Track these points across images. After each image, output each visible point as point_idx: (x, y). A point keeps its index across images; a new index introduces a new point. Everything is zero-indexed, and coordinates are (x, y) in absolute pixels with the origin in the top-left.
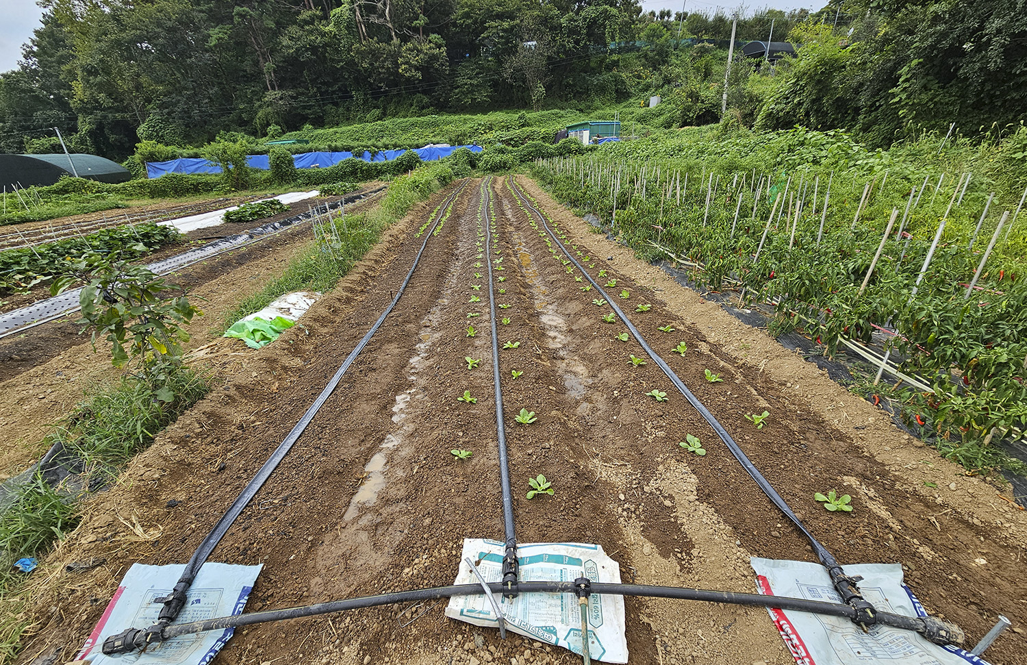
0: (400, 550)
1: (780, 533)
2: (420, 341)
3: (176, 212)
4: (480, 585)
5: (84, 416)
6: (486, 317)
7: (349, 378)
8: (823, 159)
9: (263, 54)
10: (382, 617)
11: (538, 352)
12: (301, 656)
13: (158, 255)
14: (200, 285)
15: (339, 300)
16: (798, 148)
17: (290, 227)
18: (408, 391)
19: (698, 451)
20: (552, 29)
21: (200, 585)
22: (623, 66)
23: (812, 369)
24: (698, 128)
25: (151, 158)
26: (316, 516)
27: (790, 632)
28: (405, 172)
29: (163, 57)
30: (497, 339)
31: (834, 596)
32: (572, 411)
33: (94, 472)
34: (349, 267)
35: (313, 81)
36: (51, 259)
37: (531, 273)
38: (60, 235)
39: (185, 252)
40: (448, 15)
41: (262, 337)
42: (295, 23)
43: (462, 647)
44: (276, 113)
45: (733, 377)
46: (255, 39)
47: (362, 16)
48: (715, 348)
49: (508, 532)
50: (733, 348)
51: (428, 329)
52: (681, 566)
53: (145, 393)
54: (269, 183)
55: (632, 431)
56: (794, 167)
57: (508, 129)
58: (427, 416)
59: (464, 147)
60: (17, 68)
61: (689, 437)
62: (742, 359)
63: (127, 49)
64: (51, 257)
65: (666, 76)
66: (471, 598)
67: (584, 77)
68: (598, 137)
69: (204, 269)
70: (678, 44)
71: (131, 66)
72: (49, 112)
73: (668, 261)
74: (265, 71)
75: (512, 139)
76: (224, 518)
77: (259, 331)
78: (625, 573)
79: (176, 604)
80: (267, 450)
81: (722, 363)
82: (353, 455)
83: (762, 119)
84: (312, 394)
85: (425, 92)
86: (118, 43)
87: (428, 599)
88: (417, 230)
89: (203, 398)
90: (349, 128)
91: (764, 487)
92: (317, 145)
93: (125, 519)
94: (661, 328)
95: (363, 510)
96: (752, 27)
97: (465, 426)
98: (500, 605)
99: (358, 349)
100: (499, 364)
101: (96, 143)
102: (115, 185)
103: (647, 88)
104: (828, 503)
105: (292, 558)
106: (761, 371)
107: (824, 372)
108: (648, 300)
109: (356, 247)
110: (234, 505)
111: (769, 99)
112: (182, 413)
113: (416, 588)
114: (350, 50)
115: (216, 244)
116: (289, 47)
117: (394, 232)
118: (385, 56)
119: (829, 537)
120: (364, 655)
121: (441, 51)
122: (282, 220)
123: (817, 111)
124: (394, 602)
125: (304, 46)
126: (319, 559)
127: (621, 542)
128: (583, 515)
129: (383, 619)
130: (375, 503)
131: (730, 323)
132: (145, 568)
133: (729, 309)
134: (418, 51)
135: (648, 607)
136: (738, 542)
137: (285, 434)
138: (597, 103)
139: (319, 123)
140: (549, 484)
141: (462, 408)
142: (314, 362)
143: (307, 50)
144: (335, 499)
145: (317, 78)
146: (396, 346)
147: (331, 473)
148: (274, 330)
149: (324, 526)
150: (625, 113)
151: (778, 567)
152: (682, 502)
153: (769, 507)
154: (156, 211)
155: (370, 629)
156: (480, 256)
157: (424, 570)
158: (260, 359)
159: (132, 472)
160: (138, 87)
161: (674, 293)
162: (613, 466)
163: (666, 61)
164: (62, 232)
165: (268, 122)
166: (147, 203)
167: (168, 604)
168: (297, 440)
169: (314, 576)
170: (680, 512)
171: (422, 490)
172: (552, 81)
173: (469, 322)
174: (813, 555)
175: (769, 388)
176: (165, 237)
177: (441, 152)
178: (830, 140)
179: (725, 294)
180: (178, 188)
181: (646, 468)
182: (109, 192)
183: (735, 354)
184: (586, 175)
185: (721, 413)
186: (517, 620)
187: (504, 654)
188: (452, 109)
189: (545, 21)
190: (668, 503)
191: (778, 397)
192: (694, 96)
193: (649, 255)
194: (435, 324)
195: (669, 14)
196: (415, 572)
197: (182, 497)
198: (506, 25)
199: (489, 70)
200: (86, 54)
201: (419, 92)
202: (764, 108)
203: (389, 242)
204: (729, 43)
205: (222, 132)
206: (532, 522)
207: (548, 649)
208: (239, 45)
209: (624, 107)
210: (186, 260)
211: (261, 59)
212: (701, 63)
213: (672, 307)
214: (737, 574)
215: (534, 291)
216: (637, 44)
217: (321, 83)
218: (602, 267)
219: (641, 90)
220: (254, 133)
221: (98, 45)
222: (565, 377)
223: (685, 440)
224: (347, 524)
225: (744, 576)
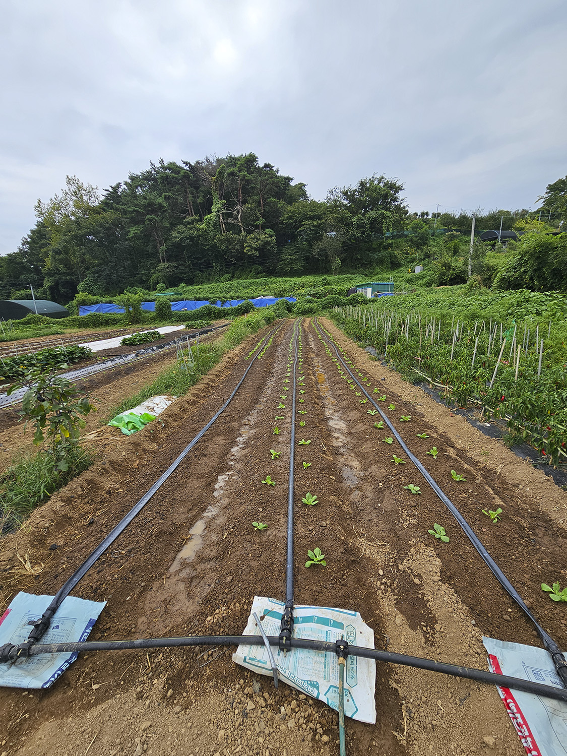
0: (206, 601)
1: (511, 617)
2: (240, 435)
3: (92, 337)
4: (261, 637)
5: (10, 478)
6: (289, 420)
7: (187, 461)
8: (543, 312)
9: (160, 242)
10: (186, 656)
11: (323, 449)
12: (122, 683)
13: (76, 366)
14: (99, 388)
15: (188, 402)
16: (524, 304)
17: (162, 350)
18: (227, 473)
19: (442, 538)
20: (347, 225)
21: (61, 614)
22: (396, 247)
23: (540, 475)
24: (451, 287)
25: (83, 303)
26: (149, 566)
27: (515, 711)
28: (243, 314)
29: (100, 244)
30: (295, 437)
31: (556, 680)
32: (346, 497)
33: (8, 519)
34: (198, 379)
35: (189, 257)
36: (11, 367)
37: (324, 388)
38: (19, 351)
39: (93, 364)
40: (278, 218)
41: (133, 427)
42: (182, 223)
43: (243, 691)
44: (164, 276)
45: (474, 478)
46: (157, 233)
47: (223, 219)
48: (461, 453)
49: (288, 594)
50: (476, 454)
51: (247, 426)
52: (426, 638)
53: (50, 464)
54: (153, 320)
55: (391, 517)
56: (521, 317)
57: (315, 287)
58: (238, 493)
59: (284, 298)
60: (17, 251)
61: (436, 526)
62: (483, 463)
63: (80, 240)
64: (12, 365)
65: (426, 253)
66: (254, 648)
67: (368, 254)
68: (378, 292)
69: (103, 376)
70: (434, 233)
71: (81, 249)
72: (28, 276)
73: (427, 383)
74: (160, 251)
75: (317, 293)
76: (86, 562)
77: (131, 422)
78: (380, 639)
79: (42, 627)
80: (123, 511)
81: (466, 466)
82: (182, 520)
83: (498, 282)
84: (160, 471)
85: (260, 264)
86: (76, 236)
87: (221, 645)
88: (247, 354)
89: (87, 470)
90: (209, 285)
91: (497, 574)
92: (187, 296)
93: (21, 557)
94: (419, 435)
95: (184, 564)
96: (487, 221)
97: (264, 504)
98: (276, 657)
99: (196, 439)
100: (294, 456)
101: (52, 293)
102: (58, 320)
103: (413, 260)
104: (553, 593)
105: (128, 599)
106: (498, 473)
107: (550, 478)
108: (410, 412)
109: (204, 366)
110: (94, 553)
111: (502, 268)
112: (72, 480)
113: (214, 634)
114: (214, 239)
115: (114, 360)
116: (176, 237)
117: (231, 355)
118: (236, 242)
119: (553, 624)
120: (168, 689)
121: (272, 239)
122: (158, 345)
123: (539, 277)
124: (197, 644)
125: (186, 237)
126: (147, 602)
127: (377, 612)
128: (348, 585)
129: (187, 659)
130: (193, 560)
131: (473, 434)
132: (27, 596)
133: (473, 422)
134: (257, 239)
135: (397, 674)
136: (473, 622)
137: (138, 500)
138: (378, 270)
139: (190, 282)
140: (323, 556)
141: (264, 489)
142: (165, 447)
143: (188, 239)
144: (165, 554)
145: (192, 255)
146: (223, 438)
147: (165, 533)
148: (141, 422)
149: (154, 575)
150: (398, 277)
151: (507, 648)
152: (428, 581)
153: (501, 593)
154: (80, 337)
155: (176, 666)
156: (289, 375)
157: (222, 619)
158: (129, 443)
159: (32, 521)
160: (83, 261)
161: (430, 407)
162: (375, 545)
163: (426, 243)
164: (21, 349)
165: (158, 281)
166: (76, 331)
167: (37, 626)
168: (144, 506)
169: (141, 615)
170: (427, 590)
171: (228, 553)
172: (346, 257)
173: (276, 423)
174: (538, 641)
175: (504, 488)
176: (82, 355)
177: (269, 302)
178: (548, 298)
179: (470, 410)
180: (96, 322)
181: (401, 550)
182: (54, 324)
183: (477, 459)
184: (367, 320)
185: (463, 507)
186: (287, 672)
187: (275, 702)
188: (277, 275)
189: (342, 220)
190: (417, 581)
191: (512, 496)
192: (447, 266)
193: (412, 378)
194: (252, 423)
195: (427, 214)
196: (215, 620)
197: (61, 542)
198: (315, 223)
199: (304, 250)
200: (56, 242)
201: (256, 264)
202: (498, 274)
203: (227, 362)
204: (471, 231)
205: (128, 287)
206: (307, 587)
207: (311, 702)
208: (147, 236)
209: (397, 273)
210: (92, 370)
211: (158, 244)
212: (452, 244)
213: (428, 418)
214: (471, 651)
215: (326, 401)
216: (405, 233)
217: (194, 258)
218: (376, 386)
219: (408, 262)
220: (148, 288)
221: (64, 238)
222: (343, 469)
223: (432, 528)
224: (171, 575)
225: (477, 653)
